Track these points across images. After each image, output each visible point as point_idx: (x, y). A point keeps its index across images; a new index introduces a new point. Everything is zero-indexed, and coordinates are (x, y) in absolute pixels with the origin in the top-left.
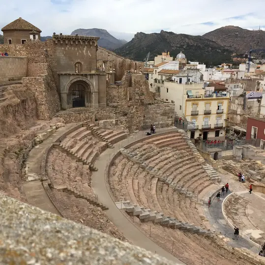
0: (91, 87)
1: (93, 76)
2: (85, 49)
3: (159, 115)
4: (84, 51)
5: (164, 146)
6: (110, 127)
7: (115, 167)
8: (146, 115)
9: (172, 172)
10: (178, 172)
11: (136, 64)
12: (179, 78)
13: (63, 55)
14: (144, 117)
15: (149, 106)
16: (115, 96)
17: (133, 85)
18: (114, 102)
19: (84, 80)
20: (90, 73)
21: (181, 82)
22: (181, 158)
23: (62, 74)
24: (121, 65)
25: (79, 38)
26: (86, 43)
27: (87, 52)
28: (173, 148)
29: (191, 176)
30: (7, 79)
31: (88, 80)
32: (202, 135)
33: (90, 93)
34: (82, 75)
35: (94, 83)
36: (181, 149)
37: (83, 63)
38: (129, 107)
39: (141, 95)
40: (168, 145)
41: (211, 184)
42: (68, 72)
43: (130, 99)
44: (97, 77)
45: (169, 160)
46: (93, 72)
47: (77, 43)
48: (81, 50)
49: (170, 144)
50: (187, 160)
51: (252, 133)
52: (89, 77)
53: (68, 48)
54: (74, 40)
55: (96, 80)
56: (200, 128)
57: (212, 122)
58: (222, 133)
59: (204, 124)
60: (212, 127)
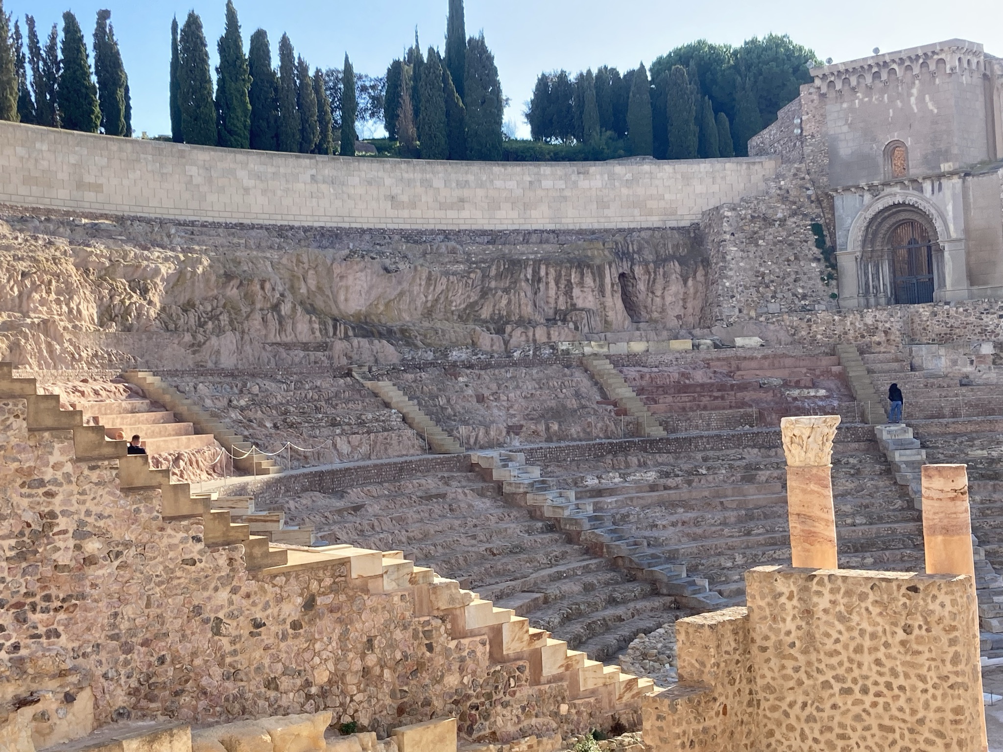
0: (938, 225)
1: (944, 181)
2: (915, 91)
4: (913, 100)
13: (845, 129)
19: (912, 198)
20: (931, 174)
25: (887, 59)
26: (916, 70)
27: (921, 100)
31: (925, 198)
37: (909, 143)
44: (956, 182)
46: (947, 167)
47: (884, 76)
48: (899, 96)
52: (927, 186)
53: (861, 101)
54: (875, 69)
55: (954, 195)
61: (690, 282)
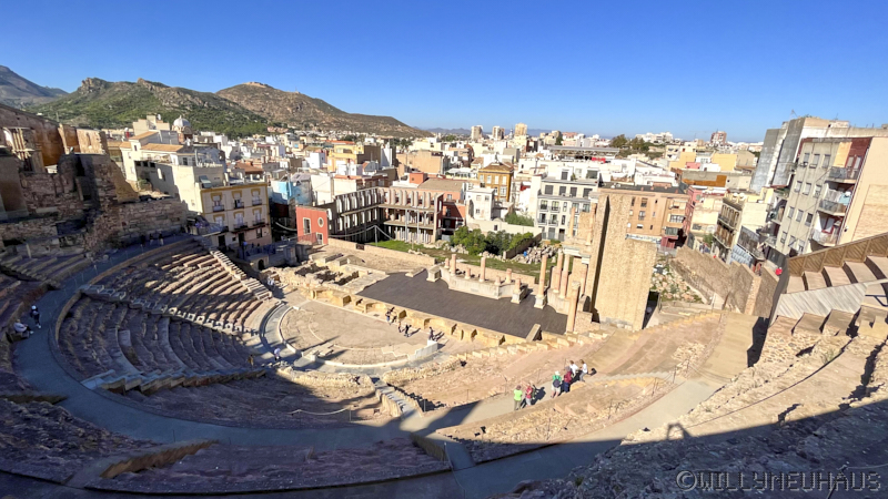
3: (153, 219)
11: (87, 135)
12: (181, 158)
15: (131, 206)
17: (87, 173)
18: (48, 206)
21: (185, 163)
22: (205, 279)
24: (53, 136)
28: (190, 266)
32: (237, 239)
36: (204, 266)
41: (260, 303)
43: (86, 197)
51: (305, 226)
56: (231, 229)
57: (249, 217)
58: (267, 231)
59: (236, 223)
60: (250, 225)
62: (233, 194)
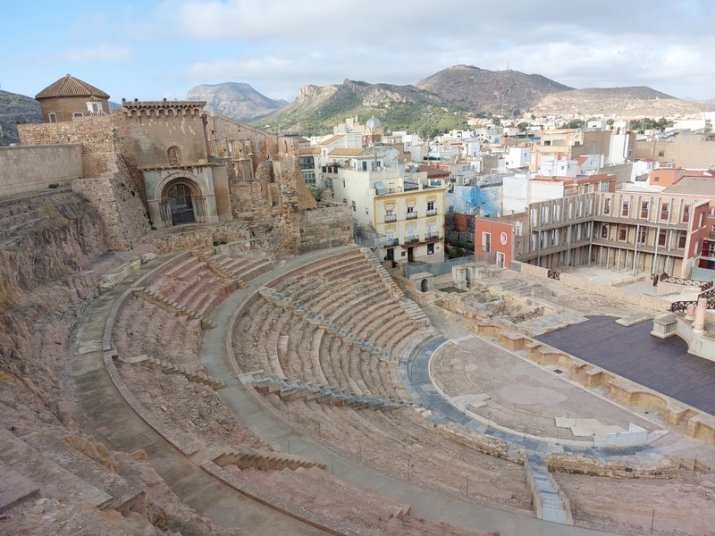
0: (202, 188)
1: (204, 169)
2: (182, 122)
3: (326, 227)
4: (182, 127)
5: (336, 277)
6: (241, 253)
7: (247, 318)
8: (304, 229)
9: (351, 317)
10: (359, 316)
12: (361, 162)
13: (144, 137)
14: (302, 231)
16: (246, 200)
17: (276, 179)
19: (187, 174)
20: (197, 164)
21: (365, 168)
22: (365, 293)
23: (146, 170)
25: (170, 105)
26: (184, 113)
27: (186, 127)
28: (352, 278)
29: (380, 321)
30: (47, 185)
31: (194, 175)
32: (407, 254)
33: (201, 199)
34: (183, 168)
35: (207, 180)
36: (366, 279)
37: (181, 148)
38: (274, 216)
39: (292, 196)
40: (343, 275)
41: (414, 330)
42: (158, 166)
43: (274, 204)
44: (210, 169)
45: (345, 299)
46: (202, 162)
47: (166, 113)
48: (175, 124)
49: (348, 273)
50: (377, 295)
51: (484, 243)
52: (195, 171)
53: (153, 123)
54: (161, 109)
55: (208, 175)
56: (402, 242)
57: (421, 230)
58: (439, 247)
59: (407, 236)
60: (422, 239)
61: (96, 226)
62: (407, 201)
